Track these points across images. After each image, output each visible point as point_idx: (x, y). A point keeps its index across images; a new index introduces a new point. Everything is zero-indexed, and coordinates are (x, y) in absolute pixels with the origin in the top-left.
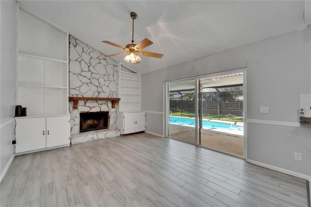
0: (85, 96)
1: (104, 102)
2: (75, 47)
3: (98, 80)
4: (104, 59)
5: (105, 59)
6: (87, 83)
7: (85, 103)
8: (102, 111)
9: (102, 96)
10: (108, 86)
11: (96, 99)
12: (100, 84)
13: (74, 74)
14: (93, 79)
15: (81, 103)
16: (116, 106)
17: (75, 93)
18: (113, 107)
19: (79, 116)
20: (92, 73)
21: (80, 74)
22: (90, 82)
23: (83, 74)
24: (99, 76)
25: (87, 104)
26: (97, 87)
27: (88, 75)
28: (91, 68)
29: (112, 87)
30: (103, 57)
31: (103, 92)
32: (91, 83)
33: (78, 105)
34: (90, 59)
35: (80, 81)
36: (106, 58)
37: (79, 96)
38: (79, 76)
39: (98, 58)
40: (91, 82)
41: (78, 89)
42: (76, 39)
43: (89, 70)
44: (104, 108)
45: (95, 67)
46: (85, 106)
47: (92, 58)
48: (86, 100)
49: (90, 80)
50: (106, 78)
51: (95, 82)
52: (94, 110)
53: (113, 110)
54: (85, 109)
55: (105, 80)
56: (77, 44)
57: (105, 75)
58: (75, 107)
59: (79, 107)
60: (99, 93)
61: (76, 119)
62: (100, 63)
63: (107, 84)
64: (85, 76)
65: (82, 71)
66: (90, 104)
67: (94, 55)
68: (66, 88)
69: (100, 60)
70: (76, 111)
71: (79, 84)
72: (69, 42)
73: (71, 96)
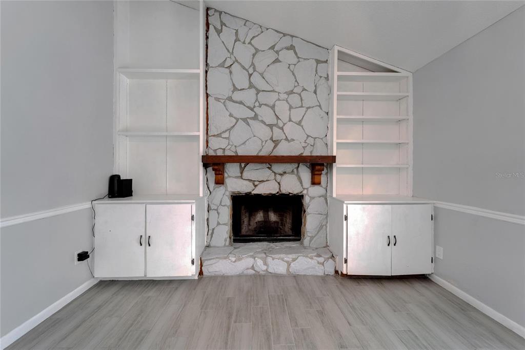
0: (241, 152)
1: (289, 167)
2: (219, 32)
3: (273, 107)
4: (287, 48)
5: (292, 48)
6: (245, 120)
7: (242, 171)
8: (284, 192)
9: (284, 150)
10: (299, 123)
11: (269, 161)
12: (278, 118)
13: (217, 99)
14: (260, 106)
15: (232, 170)
16: (323, 179)
17: (219, 147)
18: (314, 183)
19: (228, 202)
20: (258, 91)
21: (230, 99)
22: (252, 114)
23: (237, 96)
24: (274, 96)
25: (246, 174)
26: (271, 126)
27: (249, 97)
28: (257, 79)
29: (313, 124)
30: (287, 41)
31: (287, 139)
32: (255, 117)
33: (226, 175)
34: (254, 55)
35: (231, 115)
36: (296, 42)
37: (228, 153)
38: (229, 103)
39: (272, 48)
40: (256, 115)
41: (226, 135)
42: (221, 13)
43: (251, 86)
44: (289, 185)
45: (265, 75)
46: (241, 177)
47: (257, 50)
48: (245, 161)
49: (252, 110)
50: (294, 100)
51: (266, 115)
52: (262, 189)
53: (316, 191)
54: (243, 187)
55: (291, 108)
56: (223, 24)
57: (292, 92)
58: (220, 182)
59: (228, 181)
60: (276, 143)
61: (221, 209)
62: (277, 61)
63: (296, 118)
64: (241, 103)
65: (235, 89)
66: (254, 172)
67: (263, 42)
68: (197, 134)
69: (277, 52)
70: (221, 190)
71: (227, 122)
72: (208, 25)
73: (211, 153)
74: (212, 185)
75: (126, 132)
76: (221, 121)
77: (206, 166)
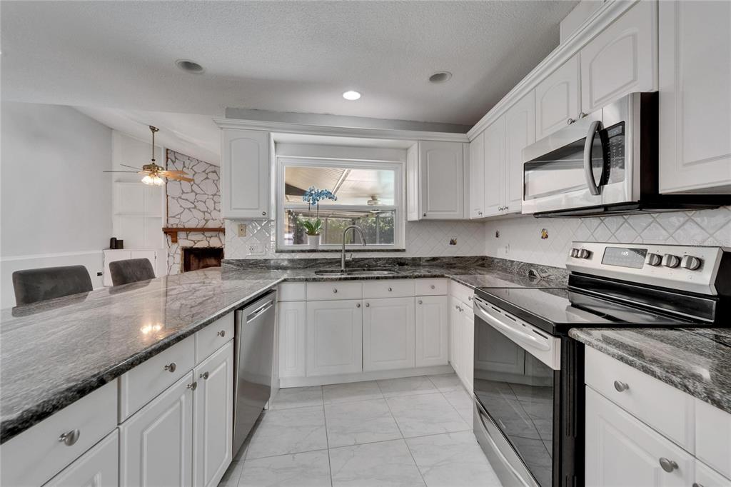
0: (187, 226)
1: (214, 234)
2: (174, 162)
3: (205, 202)
4: (213, 172)
5: (215, 172)
6: (189, 209)
7: (187, 235)
8: (211, 246)
9: (211, 225)
10: (220, 211)
11: (203, 230)
12: (208, 208)
13: (174, 198)
14: (198, 201)
15: (181, 235)
17: (174, 223)
19: (180, 252)
20: (196, 194)
21: (180, 198)
22: (193, 206)
23: (184, 196)
24: (206, 197)
25: (189, 237)
26: (204, 212)
27: (191, 197)
28: (195, 187)
30: (212, 169)
31: (213, 219)
32: (195, 207)
33: (178, 238)
34: (194, 175)
35: (181, 206)
37: (180, 226)
38: (179, 200)
39: (204, 171)
40: (195, 206)
41: (178, 216)
42: (175, 152)
43: (192, 191)
44: (214, 243)
45: (200, 185)
46: (187, 239)
47: (196, 173)
48: (189, 230)
49: (193, 203)
50: (217, 199)
51: (201, 206)
52: (199, 245)
54: (188, 244)
55: (215, 203)
56: (176, 158)
57: (215, 195)
58: (175, 241)
59: (179, 241)
60: (207, 221)
61: (176, 256)
62: (207, 178)
63: (218, 209)
64: (187, 200)
65: (183, 192)
66: (193, 236)
67: (198, 169)
68: (160, 216)
69: (207, 174)
70: (176, 245)
71: (179, 210)
72: (167, 158)
73: (170, 226)
74: (170, 243)
75: (120, 214)
76: (175, 208)
77: (166, 233)
